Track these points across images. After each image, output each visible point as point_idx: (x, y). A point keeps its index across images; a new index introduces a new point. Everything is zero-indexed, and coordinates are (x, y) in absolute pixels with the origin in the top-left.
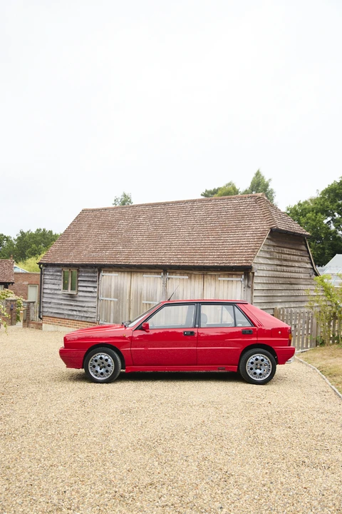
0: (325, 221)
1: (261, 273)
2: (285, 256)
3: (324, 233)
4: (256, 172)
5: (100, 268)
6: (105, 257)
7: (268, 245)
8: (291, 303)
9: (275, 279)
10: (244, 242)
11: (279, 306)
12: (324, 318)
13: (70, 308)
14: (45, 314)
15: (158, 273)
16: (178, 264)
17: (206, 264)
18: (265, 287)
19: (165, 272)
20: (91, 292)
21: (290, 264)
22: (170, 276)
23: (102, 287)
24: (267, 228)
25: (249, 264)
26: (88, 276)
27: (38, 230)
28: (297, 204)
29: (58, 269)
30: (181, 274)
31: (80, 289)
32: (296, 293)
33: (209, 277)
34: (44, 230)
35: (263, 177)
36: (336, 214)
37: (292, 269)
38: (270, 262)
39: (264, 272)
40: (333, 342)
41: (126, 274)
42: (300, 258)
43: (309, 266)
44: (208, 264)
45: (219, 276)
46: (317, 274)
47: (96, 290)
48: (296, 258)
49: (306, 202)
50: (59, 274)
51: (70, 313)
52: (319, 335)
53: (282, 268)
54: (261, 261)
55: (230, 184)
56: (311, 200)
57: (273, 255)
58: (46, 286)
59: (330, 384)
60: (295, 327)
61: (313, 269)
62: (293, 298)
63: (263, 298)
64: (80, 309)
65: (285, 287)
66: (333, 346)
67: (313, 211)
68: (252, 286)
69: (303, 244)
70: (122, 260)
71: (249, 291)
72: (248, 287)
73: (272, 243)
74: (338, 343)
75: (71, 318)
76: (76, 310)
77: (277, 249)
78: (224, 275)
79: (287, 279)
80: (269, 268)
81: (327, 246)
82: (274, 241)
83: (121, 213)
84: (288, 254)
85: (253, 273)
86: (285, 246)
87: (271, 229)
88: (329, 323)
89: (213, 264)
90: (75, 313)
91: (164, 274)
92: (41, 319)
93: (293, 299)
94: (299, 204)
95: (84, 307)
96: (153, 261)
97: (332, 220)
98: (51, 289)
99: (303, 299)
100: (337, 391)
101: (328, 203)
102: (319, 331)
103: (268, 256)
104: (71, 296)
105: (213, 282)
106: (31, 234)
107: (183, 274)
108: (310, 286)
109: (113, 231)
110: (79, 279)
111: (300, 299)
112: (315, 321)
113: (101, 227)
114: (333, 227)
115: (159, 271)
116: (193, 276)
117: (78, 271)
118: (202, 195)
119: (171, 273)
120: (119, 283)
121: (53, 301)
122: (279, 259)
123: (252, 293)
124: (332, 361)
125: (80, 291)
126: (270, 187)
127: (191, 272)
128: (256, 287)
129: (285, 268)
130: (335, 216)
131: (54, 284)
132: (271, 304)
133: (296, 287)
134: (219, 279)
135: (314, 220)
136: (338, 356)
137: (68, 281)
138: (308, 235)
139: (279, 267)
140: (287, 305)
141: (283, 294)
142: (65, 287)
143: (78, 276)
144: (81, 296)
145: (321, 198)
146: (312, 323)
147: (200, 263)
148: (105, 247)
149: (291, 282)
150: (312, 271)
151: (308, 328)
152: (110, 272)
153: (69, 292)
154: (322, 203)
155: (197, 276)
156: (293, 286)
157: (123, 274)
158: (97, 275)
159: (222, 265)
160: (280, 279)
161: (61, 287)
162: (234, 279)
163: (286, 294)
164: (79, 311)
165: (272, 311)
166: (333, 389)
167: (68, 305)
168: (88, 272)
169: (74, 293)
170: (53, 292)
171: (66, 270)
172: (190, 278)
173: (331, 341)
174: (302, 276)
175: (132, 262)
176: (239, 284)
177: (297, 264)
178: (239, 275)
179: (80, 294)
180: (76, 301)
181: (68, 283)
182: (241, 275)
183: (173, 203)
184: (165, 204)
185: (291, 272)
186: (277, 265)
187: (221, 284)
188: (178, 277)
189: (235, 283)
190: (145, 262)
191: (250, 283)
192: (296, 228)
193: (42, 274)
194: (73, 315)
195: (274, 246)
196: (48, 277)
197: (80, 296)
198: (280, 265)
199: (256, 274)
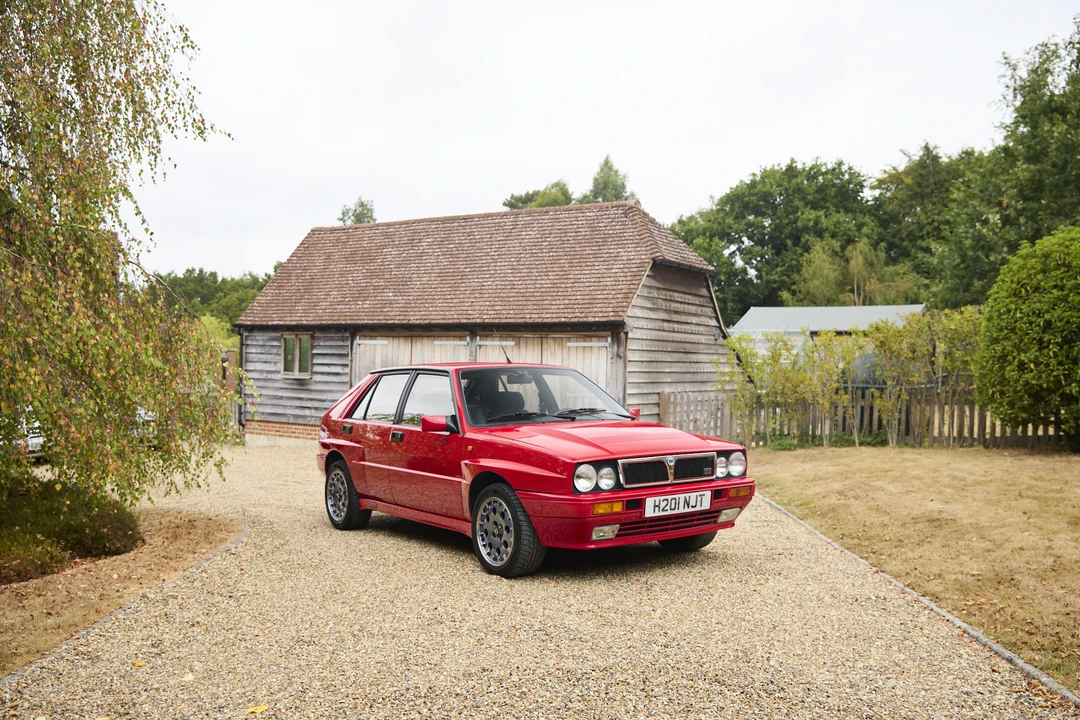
0: (726, 253)
1: (638, 334)
2: (675, 305)
3: (725, 274)
4: (602, 161)
5: (354, 331)
6: (362, 312)
7: (650, 287)
8: (686, 385)
9: (660, 343)
10: (609, 281)
11: (667, 390)
12: (743, 405)
13: (298, 403)
14: (249, 417)
15: (462, 338)
16: (497, 321)
17: (545, 321)
18: (645, 357)
19: (473, 335)
20: (338, 374)
21: (683, 318)
22: (482, 343)
23: (357, 365)
24: (647, 258)
25: (620, 319)
26: (331, 347)
27: (188, 271)
28: (676, 221)
29: (274, 334)
30: (501, 338)
31: (317, 369)
32: (694, 368)
33: (551, 342)
34: (201, 271)
35: (616, 172)
36: (745, 239)
37: (687, 327)
38: (653, 315)
39: (644, 331)
40: (757, 444)
41: (402, 340)
42: (699, 309)
43: (714, 323)
44: (549, 320)
45: (569, 339)
46: (725, 337)
47: (347, 370)
48: (693, 309)
49: (691, 218)
50: (275, 343)
51: (298, 412)
52: (734, 434)
53: (672, 325)
54: (639, 313)
55: (557, 185)
56: (701, 214)
57: (657, 304)
58: (250, 366)
59: (761, 497)
60: (695, 422)
61: (720, 327)
62: (689, 375)
63: (642, 375)
64: (317, 404)
65: (676, 357)
66: (758, 450)
67: (704, 234)
68: (625, 355)
69: (704, 287)
70: (395, 317)
71: (620, 363)
72: (619, 356)
73: (654, 283)
74: (765, 445)
75: (300, 421)
76: (309, 408)
77: (663, 294)
78: (577, 339)
79: (680, 345)
80: (651, 325)
81: (729, 296)
82: (658, 281)
83: (386, 235)
84: (681, 303)
85: (627, 333)
86: (676, 288)
87: (653, 259)
88: (751, 412)
89: (557, 320)
90: (307, 412)
91: (472, 339)
92: (243, 426)
93: (688, 377)
94: (680, 222)
95: (324, 401)
96: (453, 317)
97: (738, 249)
98: (261, 371)
99: (705, 377)
100: (774, 504)
101: (730, 220)
102: (734, 427)
103: (649, 305)
104: (301, 382)
105: (558, 351)
106: (176, 279)
107: (506, 338)
108: (715, 357)
109: (373, 266)
110: (314, 352)
111: (699, 377)
112: (727, 411)
113: (351, 258)
114: (739, 263)
115: (462, 333)
116: (522, 341)
117: (313, 338)
118: (505, 204)
119: (485, 337)
120: (390, 355)
121: (265, 392)
122: (666, 311)
123: (625, 367)
124: (759, 469)
125: (317, 373)
126: (629, 190)
127: (518, 334)
128: (631, 356)
129: (676, 326)
130: (743, 243)
131: (265, 364)
132: (654, 385)
133: (694, 357)
134: (569, 344)
135: (707, 250)
136: (768, 463)
137: (293, 355)
138: (712, 271)
139: (666, 325)
140: (680, 388)
141: (674, 370)
142: (288, 368)
143: (313, 347)
144: (320, 382)
145: (718, 211)
146: (722, 415)
147: (535, 318)
148: (361, 294)
149: (686, 350)
150: (718, 331)
151: (716, 426)
152: (372, 337)
153: (297, 374)
154: (720, 220)
155: (530, 341)
156: (689, 356)
157: (396, 341)
158: (349, 343)
159: (573, 320)
160: (668, 344)
161: (281, 366)
162: (595, 343)
163: (679, 370)
164: (316, 408)
165: (656, 397)
166: (767, 502)
167: (294, 398)
168: (332, 339)
169: (305, 376)
170: (264, 376)
171: (289, 336)
172: (518, 344)
173: (753, 444)
174: (702, 339)
175: (414, 319)
176: (603, 352)
177: (694, 320)
178: (603, 337)
179: (317, 378)
180: (310, 391)
181: (293, 360)
182: (607, 337)
183: (479, 216)
184: (465, 218)
185: (685, 333)
186: (664, 321)
187: (573, 354)
188: (497, 343)
189: (595, 350)
190: (437, 318)
191: (622, 349)
192: (693, 258)
193: (242, 344)
194: (304, 417)
195: (658, 289)
196: (253, 350)
197: (316, 382)
198: (669, 321)
199: (630, 335)
